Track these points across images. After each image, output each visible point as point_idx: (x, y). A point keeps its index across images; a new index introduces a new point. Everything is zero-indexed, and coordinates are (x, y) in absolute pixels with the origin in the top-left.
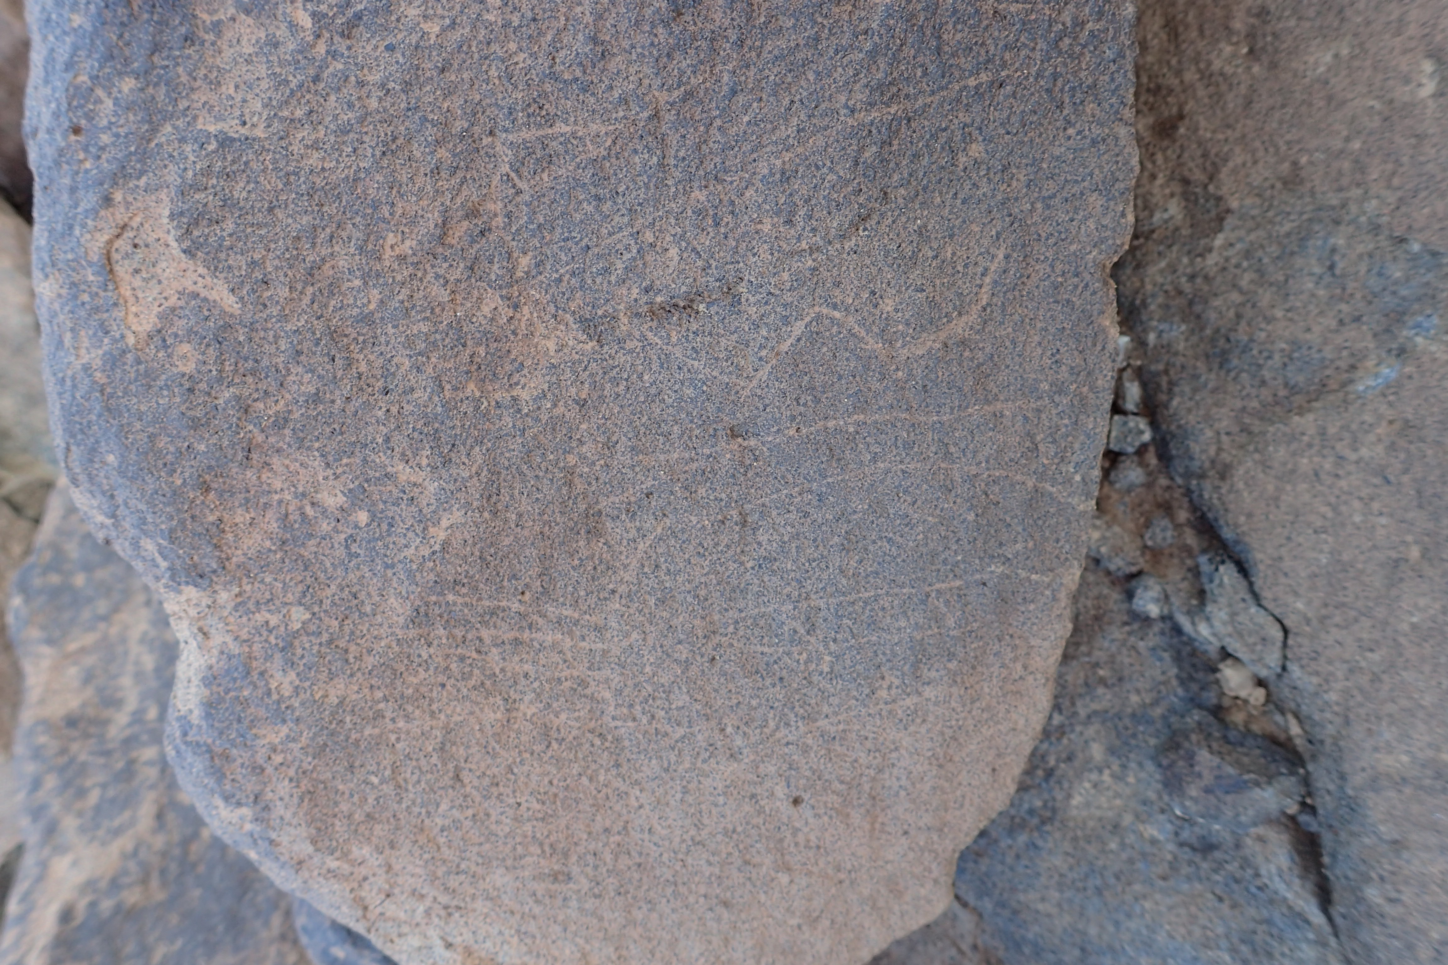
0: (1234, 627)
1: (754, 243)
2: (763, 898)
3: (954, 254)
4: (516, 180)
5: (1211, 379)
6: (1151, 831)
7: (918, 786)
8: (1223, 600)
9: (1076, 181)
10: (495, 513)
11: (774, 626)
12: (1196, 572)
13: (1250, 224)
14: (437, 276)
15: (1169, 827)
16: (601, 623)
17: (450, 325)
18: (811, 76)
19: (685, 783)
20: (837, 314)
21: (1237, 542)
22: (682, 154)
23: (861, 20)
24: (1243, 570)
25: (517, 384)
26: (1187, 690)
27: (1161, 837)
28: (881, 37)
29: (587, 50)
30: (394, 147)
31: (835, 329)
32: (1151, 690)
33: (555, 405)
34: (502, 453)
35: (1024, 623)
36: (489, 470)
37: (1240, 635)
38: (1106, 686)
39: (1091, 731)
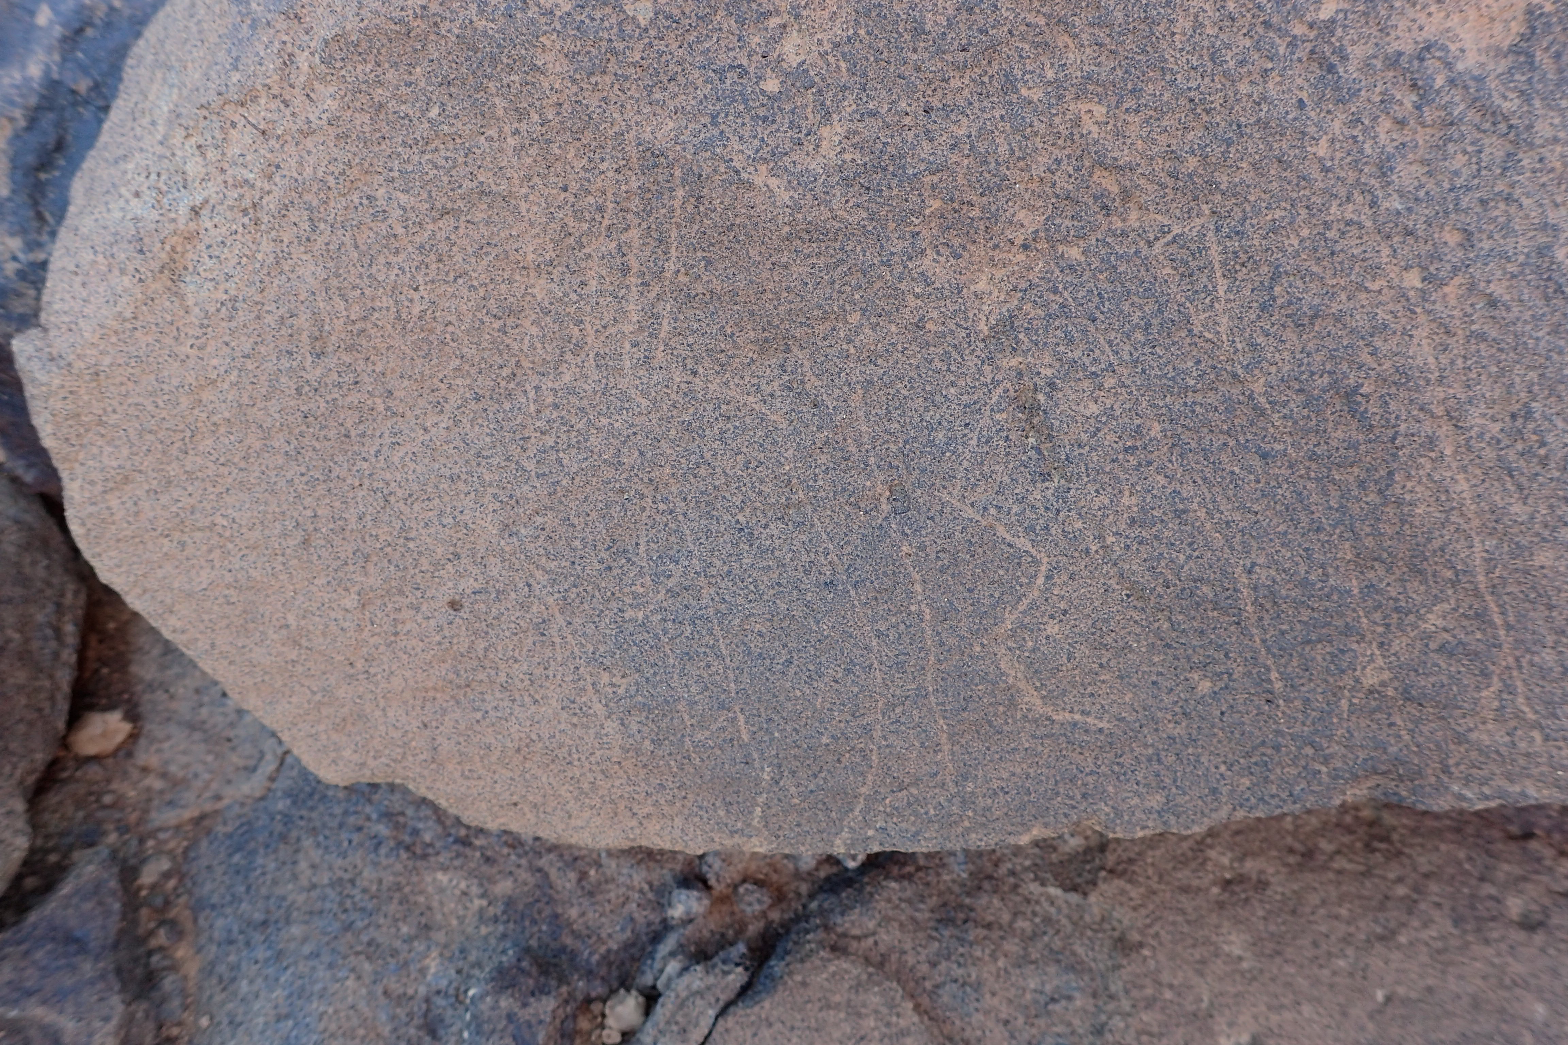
0: (687, 998)
1: (1109, 489)
2: (321, 581)
3: (1103, 682)
4: (1163, 241)
5: (923, 916)
6: (433, 964)
7: (490, 730)
8: (711, 980)
9: (1175, 781)
10: (789, 238)
11: (672, 553)
12: (724, 943)
13: (1075, 917)
14: (1058, 162)
15: (444, 983)
16: (655, 363)
17: (1005, 178)
18: (1282, 528)
19: (464, 477)
20: (1040, 580)
21: (772, 978)
22: (1198, 409)
23: (1337, 568)
24: (744, 991)
25: (938, 253)
26: (599, 964)
27: (429, 978)
28: (1321, 589)
29: (1305, 309)
30: (1199, 111)
31: (1024, 580)
32: (588, 928)
33: (917, 296)
34: (860, 242)
35: (701, 808)
36: (840, 229)
37: (682, 1005)
38: (580, 880)
39: (524, 875)
